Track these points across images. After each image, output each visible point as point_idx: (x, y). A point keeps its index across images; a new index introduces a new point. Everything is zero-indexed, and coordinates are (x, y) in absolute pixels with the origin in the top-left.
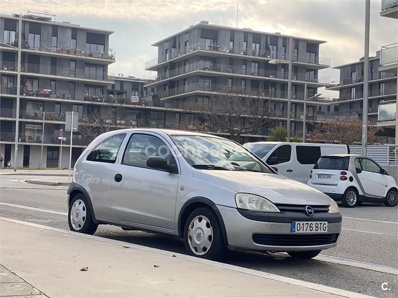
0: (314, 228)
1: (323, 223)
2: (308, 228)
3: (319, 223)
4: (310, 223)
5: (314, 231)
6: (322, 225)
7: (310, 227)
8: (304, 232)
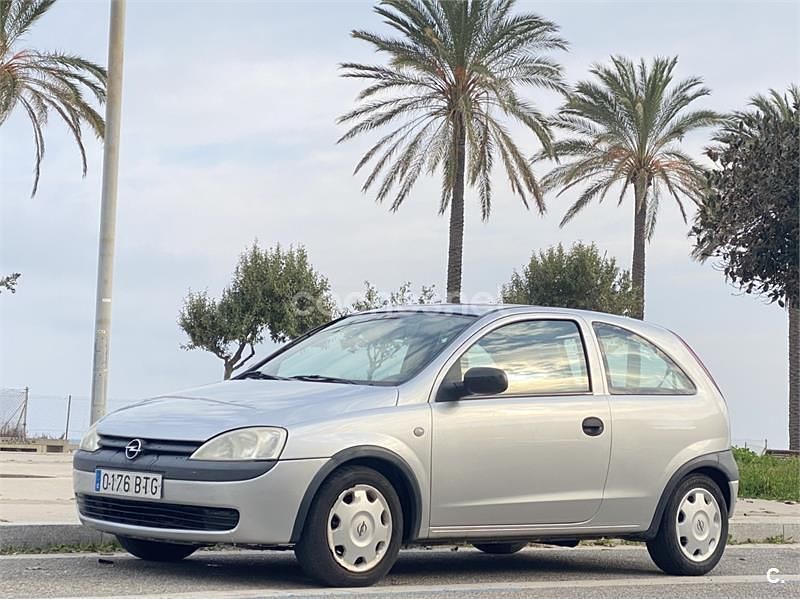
0: (132, 486)
1: (152, 476)
2: (122, 486)
3: (142, 475)
4: (125, 474)
5: (131, 494)
6: (149, 481)
7: (125, 483)
8: (113, 493)
